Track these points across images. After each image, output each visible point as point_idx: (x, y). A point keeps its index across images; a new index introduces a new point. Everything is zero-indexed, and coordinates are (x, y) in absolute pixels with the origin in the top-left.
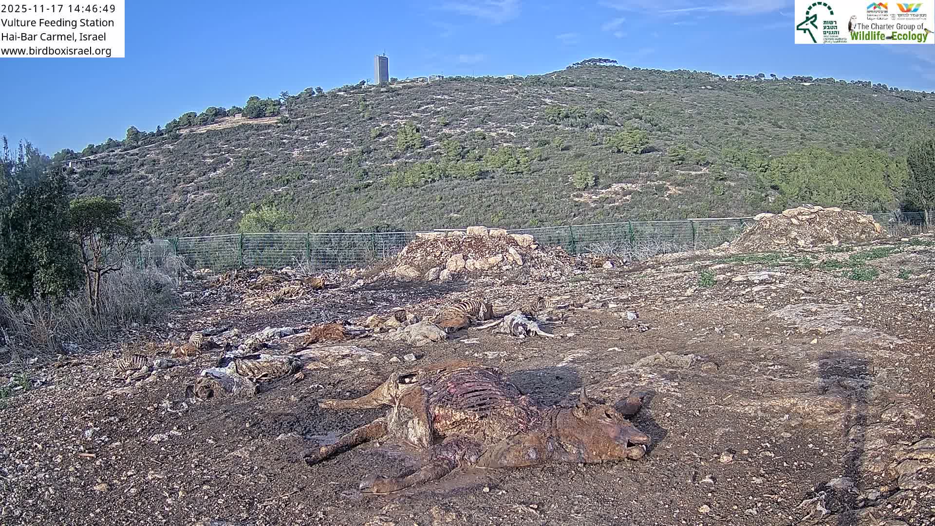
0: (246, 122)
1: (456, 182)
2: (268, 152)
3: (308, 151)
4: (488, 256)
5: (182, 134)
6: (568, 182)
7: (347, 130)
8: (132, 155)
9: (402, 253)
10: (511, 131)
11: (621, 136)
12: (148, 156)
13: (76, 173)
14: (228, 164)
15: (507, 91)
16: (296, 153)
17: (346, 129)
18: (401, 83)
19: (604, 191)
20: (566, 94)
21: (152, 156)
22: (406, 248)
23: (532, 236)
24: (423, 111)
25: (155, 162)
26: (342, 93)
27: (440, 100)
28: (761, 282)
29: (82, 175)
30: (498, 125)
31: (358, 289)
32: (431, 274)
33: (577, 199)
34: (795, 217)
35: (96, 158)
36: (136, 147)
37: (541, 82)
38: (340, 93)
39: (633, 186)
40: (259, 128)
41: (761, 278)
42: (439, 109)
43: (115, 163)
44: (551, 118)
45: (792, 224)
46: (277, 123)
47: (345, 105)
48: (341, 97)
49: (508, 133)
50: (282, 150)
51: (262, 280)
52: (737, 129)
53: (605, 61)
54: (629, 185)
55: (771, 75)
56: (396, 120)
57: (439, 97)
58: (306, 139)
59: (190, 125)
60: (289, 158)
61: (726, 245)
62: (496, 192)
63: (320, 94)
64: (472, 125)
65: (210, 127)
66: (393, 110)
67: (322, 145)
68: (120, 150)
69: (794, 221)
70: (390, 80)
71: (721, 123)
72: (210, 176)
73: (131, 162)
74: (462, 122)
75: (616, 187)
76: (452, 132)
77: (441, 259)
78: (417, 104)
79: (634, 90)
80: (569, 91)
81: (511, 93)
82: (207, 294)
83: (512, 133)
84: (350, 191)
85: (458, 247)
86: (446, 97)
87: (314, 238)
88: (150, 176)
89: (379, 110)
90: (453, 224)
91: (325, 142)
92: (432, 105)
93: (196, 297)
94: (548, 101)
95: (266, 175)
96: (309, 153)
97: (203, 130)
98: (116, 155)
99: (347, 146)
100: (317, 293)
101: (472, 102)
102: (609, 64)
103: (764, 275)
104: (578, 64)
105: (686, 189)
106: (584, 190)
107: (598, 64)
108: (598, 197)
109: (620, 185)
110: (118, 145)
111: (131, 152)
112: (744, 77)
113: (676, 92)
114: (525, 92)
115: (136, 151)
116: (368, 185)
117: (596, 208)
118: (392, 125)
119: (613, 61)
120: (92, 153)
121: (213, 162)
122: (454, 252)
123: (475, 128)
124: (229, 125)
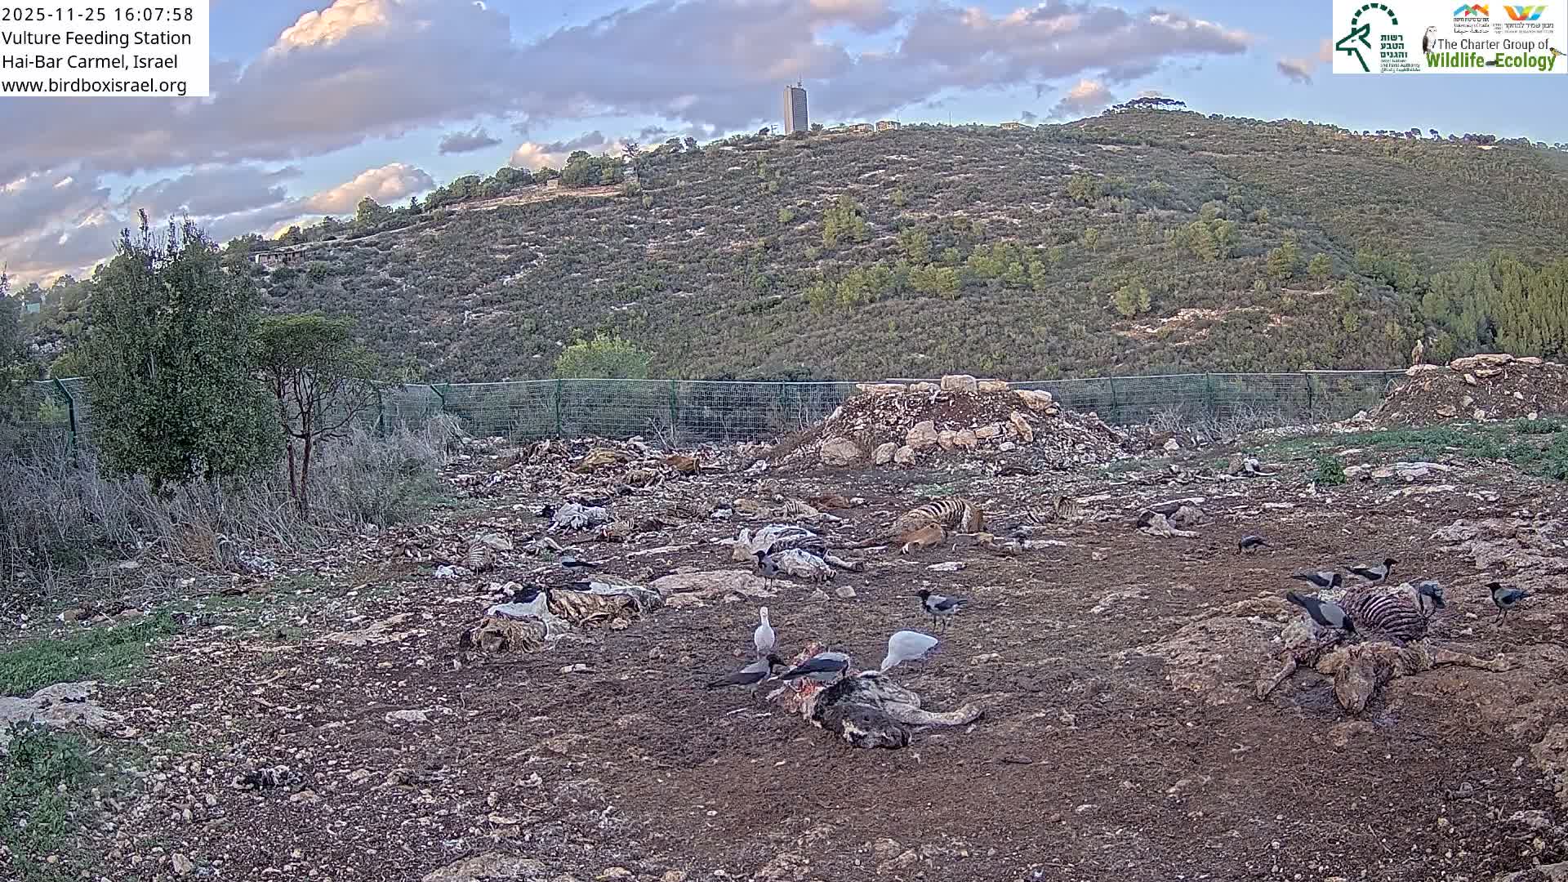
0: (566, 194)
1: (923, 300)
2: (604, 245)
3: (673, 243)
4: (975, 425)
5: (454, 212)
6: (1107, 304)
7: (739, 210)
8: (367, 245)
9: (833, 417)
10: (1014, 217)
11: (1193, 228)
12: (395, 247)
13: (267, 274)
14: (534, 262)
15: (1006, 150)
16: (651, 246)
17: (736, 208)
18: (828, 132)
19: (1165, 320)
20: (1103, 157)
21: (401, 247)
22: (839, 410)
23: (1050, 395)
24: (868, 181)
25: (408, 258)
26: (730, 148)
27: (895, 162)
28: (1417, 481)
29: (277, 276)
30: (992, 206)
31: (757, 475)
32: (882, 454)
33: (1122, 333)
34: (1471, 371)
35: (304, 249)
36: (373, 233)
37: (1062, 135)
38: (726, 148)
39: (1213, 313)
40: (589, 203)
41: (1417, 473)
42: (893, 178)
43: (337, 258)
44: (1078, 197)
45: (1466, 383)
46: (618, 196)
47: (736, 168)
48: (729, 154)
49: (1009, 220)
50: (628, 241)
51: (594, 458)
52: (1379, 221)
53: (1165, 101)
54: (1206, 312)
55: (1432, 131)
56: (821, 195)
57: (894, 157)
58: (669, 223)
59: (469, 197)
60: (639, 255)
61: (1361, 416)
62: (988, 318)
63: (692, 149)
64: (949, 206)
65: (503, 201)
66: (817, 178)
67: (697, 233)
68: (345, 236)
69: (1470, 379)
70: (810, 126)
71: (1354, 211)
72: (505, 283)
73: (367, 255)
74: (931, 200)
75: (1185, 314)
76: (914, 216)
77: (898, 430)
78: (856, 169)
79: (1213, 151)
80: (1107, 151)
81: (1014, 153)
82: (497, 479)
83: (1015, 221)
84: (743, 312)
85: (926, 409)
86: (905, 158)
87: (683, 389)
88: (399, 281)
89: (793, 178)
90: (918, 371)
91: (703, 228)
92: (881, 171)
93: (478, 483)
94: (1073, 167)
95: (601, 282)
96: (676, 247)
97: (492, 205)
98: (339, 245)
99: (741, 237)
100: (688, 481)
101: (948, 168)
102: (1171, 108)
103: (1422, 468)
104: (1122, 106)
105: (1296, 320)
106: (1134, 319)
107: (1154, 106)
108: (1155, 331)
109: (1192, 312)
110: (341, 229)
111: (366, 239)
112: (1388, 134)
113: (1280, 157)
114: (1037, 151)
115: (373, 238)
116: (776, 302)
117: (1152, 349)
118: (815, 203)
119: (1177, 102)
120: (296, 241)
121: (509, 259)
122: (920, 417)
123: (954, 210)
124: (535, 199)
